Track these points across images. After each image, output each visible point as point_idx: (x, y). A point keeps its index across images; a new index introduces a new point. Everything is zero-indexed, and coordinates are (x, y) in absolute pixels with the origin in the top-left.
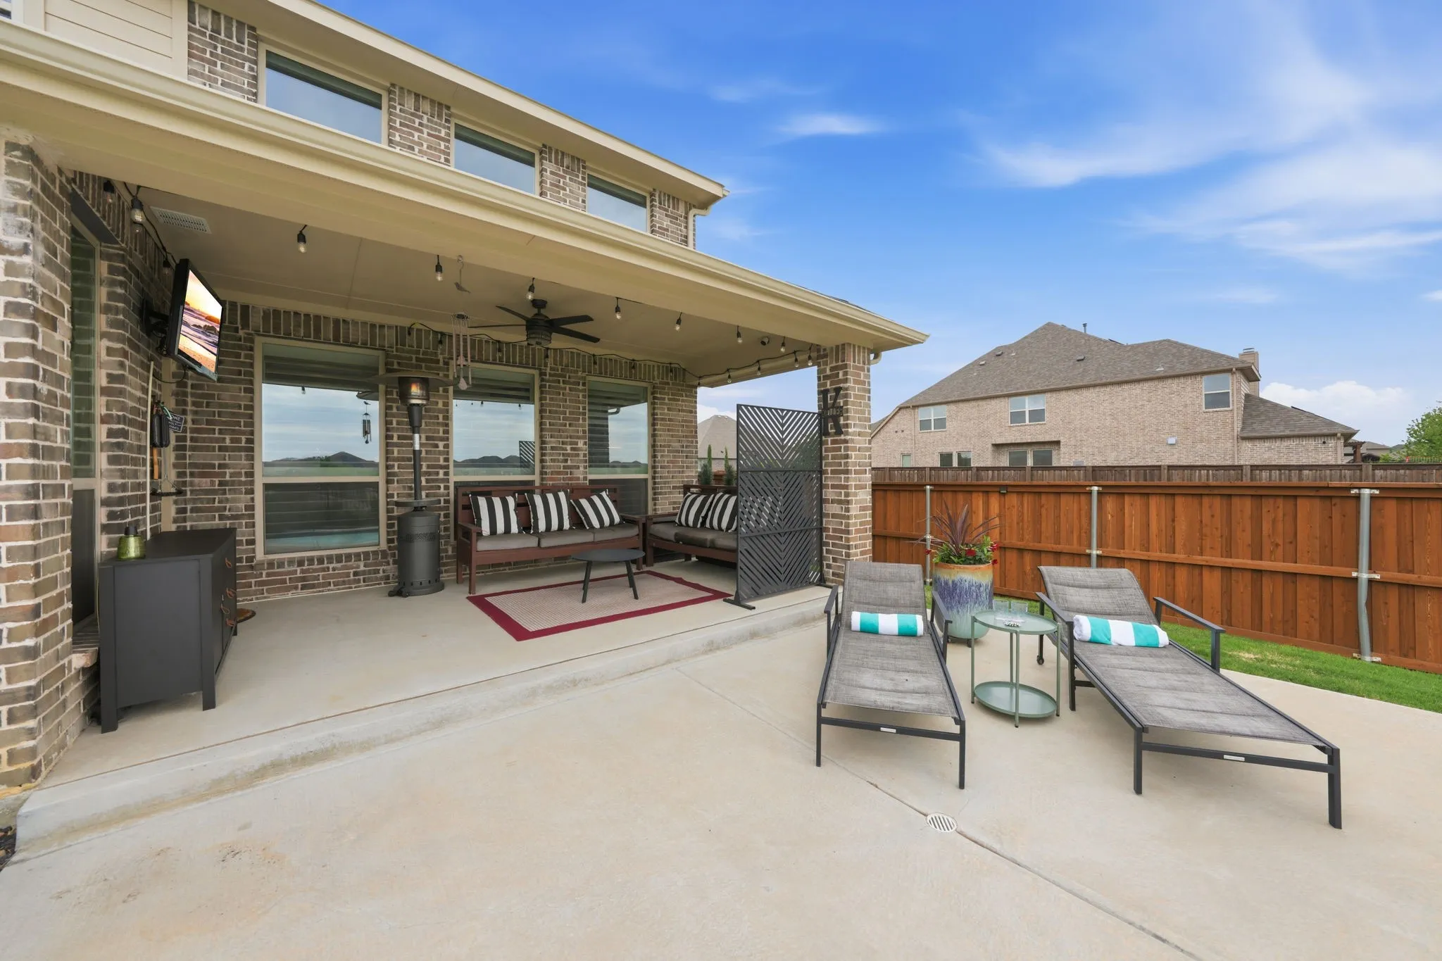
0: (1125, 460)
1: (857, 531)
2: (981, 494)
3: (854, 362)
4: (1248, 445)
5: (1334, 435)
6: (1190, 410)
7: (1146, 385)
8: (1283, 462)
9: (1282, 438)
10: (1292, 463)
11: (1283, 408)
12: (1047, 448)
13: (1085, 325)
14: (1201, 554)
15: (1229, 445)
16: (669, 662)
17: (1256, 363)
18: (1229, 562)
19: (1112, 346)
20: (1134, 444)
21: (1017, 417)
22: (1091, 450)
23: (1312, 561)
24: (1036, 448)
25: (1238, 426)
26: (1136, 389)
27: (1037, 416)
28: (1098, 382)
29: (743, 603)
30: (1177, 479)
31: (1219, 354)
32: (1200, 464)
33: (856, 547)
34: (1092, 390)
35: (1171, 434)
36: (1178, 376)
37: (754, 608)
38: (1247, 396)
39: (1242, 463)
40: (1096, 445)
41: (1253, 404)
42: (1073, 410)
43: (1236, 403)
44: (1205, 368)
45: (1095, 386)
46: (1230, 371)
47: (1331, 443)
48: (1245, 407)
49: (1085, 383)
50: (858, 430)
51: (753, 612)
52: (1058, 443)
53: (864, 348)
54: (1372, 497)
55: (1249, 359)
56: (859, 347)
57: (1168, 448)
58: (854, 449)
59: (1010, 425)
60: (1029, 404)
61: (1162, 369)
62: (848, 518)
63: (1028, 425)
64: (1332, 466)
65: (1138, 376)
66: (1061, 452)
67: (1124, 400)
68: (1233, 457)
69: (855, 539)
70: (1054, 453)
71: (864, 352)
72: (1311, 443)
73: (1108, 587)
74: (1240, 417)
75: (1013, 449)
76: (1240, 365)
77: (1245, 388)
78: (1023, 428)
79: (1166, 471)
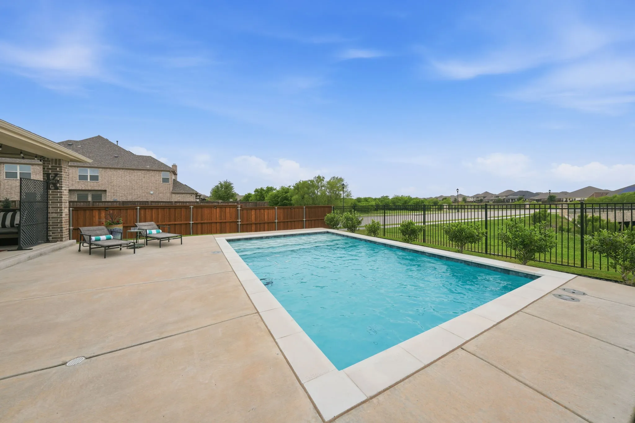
0: (135, 199)
1: (65, 222)
2: (97, 210)
3: (64, 165)
4: (174, 195)
5: (193, 193)
6: (157, 182)
7: (143, 172)
8: (182, 200)
9: (182, 193)
10: (184, 201)
11: (183, 184)
12: (99, 193)
13: (117, 142)
14: (164, 222)
15: (169, 195)
16: (18, 263)
17: (176, 170)
18: (169, 223)
19: (130, 154)
20: (138, 193)
21: (83, 178)
22: (121, 195)
23: (184, 221)
24: (94, 193)
25: (171, 189)
26: (139, 173)
27: (94, 178)
28: (124, 167)
29: (23, 249)
30: (154, 205)
31: (166, 165)
32: (160, 201)
33: (64, 227)
34: (121, 170)
35: (151, 190)
36: (154, 170)
37: (32, 249)
38: (174, 180)
39: (172, 201)
40: (123, 192)
41: (175, 182)
42: (113, 177)
43: (171, 182)
44: (162, 169)
45: (123, 169)
46: (169, 171)
47: (193, 195)
48: (173, 183)
49: (119, 167)
50: (65, 188)
51: (32, 250)
52: (105, 191)
53: (67, 161)
54: (193, 208)
55: (175, 169)
56: (65, 161)
57: (150, 195)
58: (64, 195)
59: (78, 181)
60: (89, 173)
61: (149, 167)
62: (62, 218)
63: (89, 182)
64: (193, 202)
65: (140, 168)
66: (107, 195)
67: (135, 176)
68: (170, 199)
69: (64, 225)
70: (103, 195)
71: (67, 162)
72: (189, 195)
73: (150, 225)
74: (172, 186)
75: (80, 193)
76: (172, 170)
77: (173, 177)
78: (86, 183)
79: (150, 203)
